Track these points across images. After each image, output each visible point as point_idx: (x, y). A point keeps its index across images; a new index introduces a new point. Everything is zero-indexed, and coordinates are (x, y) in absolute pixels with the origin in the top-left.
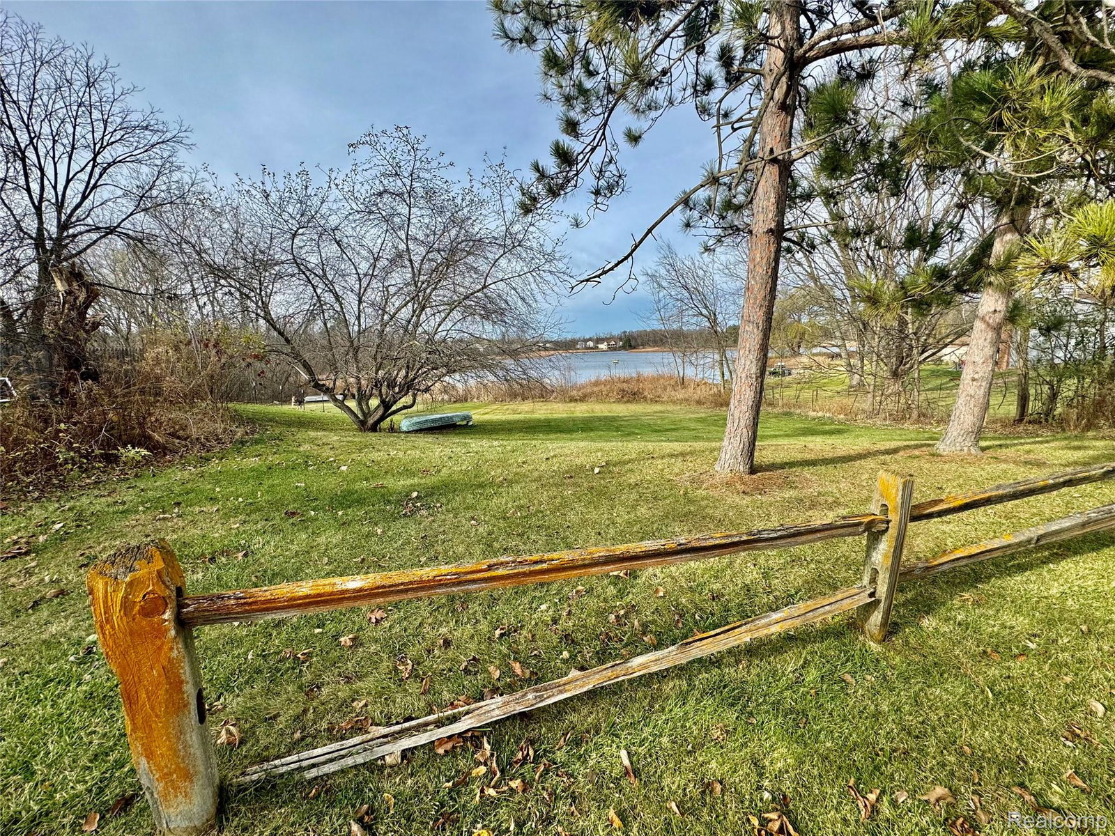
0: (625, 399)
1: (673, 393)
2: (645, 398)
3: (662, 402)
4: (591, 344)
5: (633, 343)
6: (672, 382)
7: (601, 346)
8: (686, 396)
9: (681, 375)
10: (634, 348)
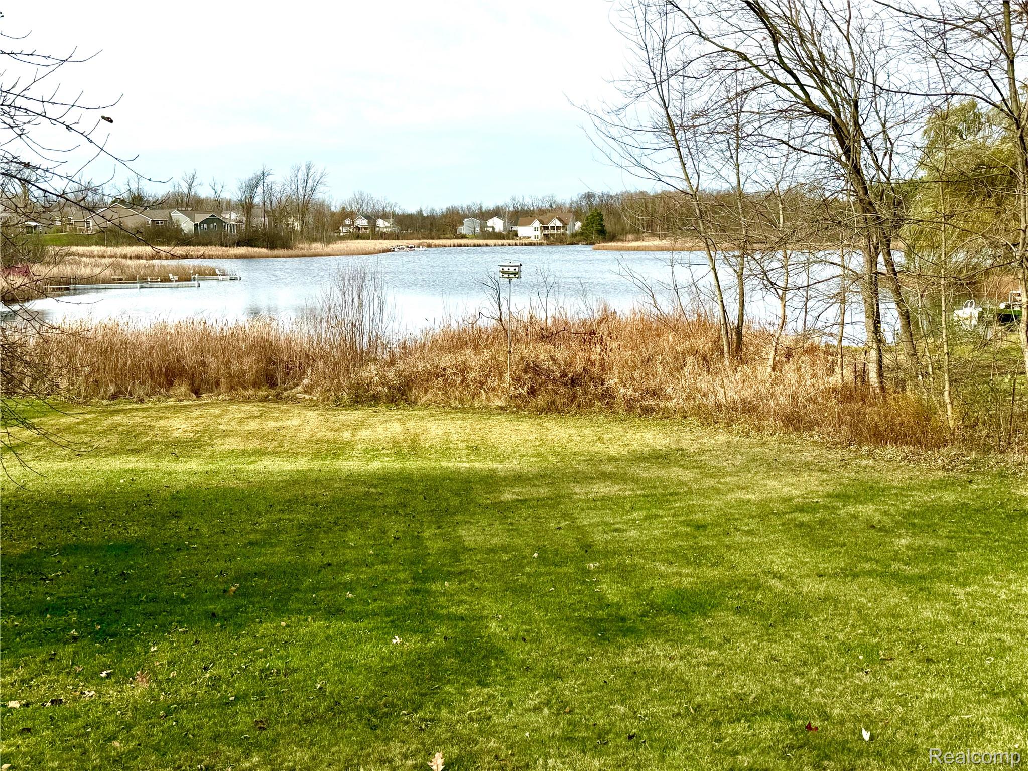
0: (541, 400)
1: (704, 382)
2: (608, 396)
3: (667, 414)
4: (497, 224)
5: (609, 226)
6: (703, 344)
7: (522, 231)
8: (748, 393)
9: (733, 317)
10: (613, 238)
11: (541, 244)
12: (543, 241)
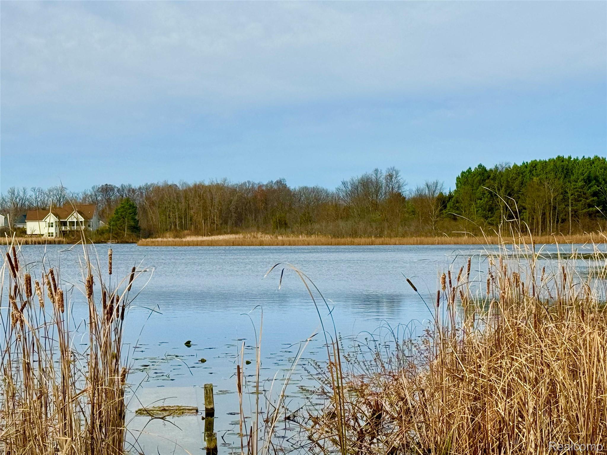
7: (32, 227)
11: (60, 243)
12: (61, 239)
